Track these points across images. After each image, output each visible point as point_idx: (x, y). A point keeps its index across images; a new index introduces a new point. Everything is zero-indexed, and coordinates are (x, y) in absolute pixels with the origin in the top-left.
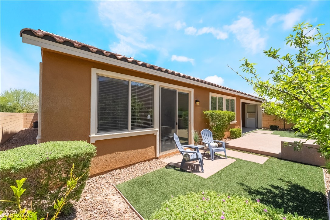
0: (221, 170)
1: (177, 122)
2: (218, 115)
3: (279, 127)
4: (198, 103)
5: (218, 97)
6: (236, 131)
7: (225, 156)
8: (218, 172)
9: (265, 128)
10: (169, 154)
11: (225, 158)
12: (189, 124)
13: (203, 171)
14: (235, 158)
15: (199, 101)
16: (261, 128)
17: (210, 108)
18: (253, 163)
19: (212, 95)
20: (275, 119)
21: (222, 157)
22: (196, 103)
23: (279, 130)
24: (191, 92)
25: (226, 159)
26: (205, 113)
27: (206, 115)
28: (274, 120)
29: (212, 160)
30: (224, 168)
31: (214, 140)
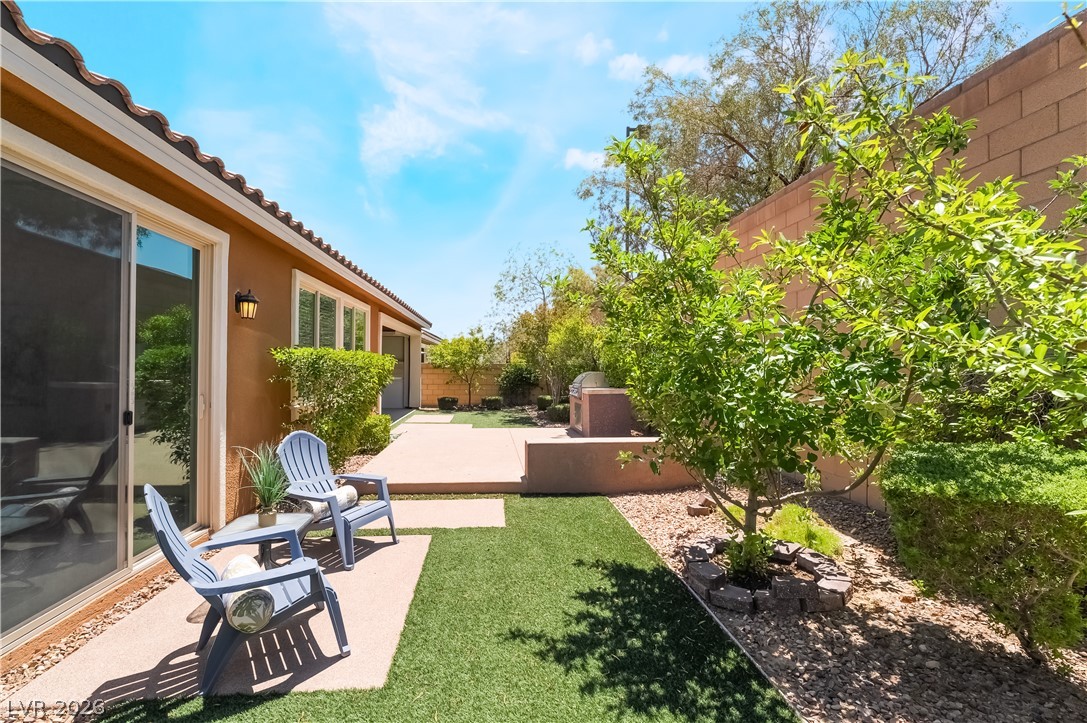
0: (413, 605)
1: (132, 408)
2: (343, 368)
3: (460, 402)
4: (249, 309)
5: (319, 297)
6: (376, 426)
7: (392, 532)
8: (409, 621)
9: (426, 407)
10: (71, 626)
11: (389, 539)
12: (200, 416)
13: (345, 649)
14: (421, 532)
15: (254, 302)
16: (417, 409)
17: (296, 339)
18: (481, 530)
19: (302, 282)
20: (451, 381)
21: (377, 540)
22: (238, 309)
23: (461, 409)
24: (216, 249)
25: (395, 542)
26: (279, 356)
27: (285, 368)
28: (447, 383)
29: (349, 570)
30: (417, 591)
31: (336, 477)
